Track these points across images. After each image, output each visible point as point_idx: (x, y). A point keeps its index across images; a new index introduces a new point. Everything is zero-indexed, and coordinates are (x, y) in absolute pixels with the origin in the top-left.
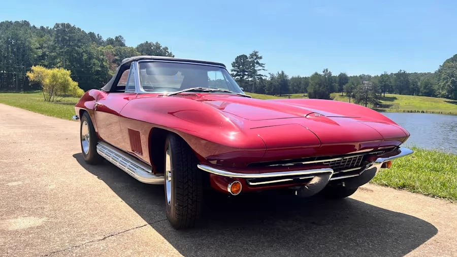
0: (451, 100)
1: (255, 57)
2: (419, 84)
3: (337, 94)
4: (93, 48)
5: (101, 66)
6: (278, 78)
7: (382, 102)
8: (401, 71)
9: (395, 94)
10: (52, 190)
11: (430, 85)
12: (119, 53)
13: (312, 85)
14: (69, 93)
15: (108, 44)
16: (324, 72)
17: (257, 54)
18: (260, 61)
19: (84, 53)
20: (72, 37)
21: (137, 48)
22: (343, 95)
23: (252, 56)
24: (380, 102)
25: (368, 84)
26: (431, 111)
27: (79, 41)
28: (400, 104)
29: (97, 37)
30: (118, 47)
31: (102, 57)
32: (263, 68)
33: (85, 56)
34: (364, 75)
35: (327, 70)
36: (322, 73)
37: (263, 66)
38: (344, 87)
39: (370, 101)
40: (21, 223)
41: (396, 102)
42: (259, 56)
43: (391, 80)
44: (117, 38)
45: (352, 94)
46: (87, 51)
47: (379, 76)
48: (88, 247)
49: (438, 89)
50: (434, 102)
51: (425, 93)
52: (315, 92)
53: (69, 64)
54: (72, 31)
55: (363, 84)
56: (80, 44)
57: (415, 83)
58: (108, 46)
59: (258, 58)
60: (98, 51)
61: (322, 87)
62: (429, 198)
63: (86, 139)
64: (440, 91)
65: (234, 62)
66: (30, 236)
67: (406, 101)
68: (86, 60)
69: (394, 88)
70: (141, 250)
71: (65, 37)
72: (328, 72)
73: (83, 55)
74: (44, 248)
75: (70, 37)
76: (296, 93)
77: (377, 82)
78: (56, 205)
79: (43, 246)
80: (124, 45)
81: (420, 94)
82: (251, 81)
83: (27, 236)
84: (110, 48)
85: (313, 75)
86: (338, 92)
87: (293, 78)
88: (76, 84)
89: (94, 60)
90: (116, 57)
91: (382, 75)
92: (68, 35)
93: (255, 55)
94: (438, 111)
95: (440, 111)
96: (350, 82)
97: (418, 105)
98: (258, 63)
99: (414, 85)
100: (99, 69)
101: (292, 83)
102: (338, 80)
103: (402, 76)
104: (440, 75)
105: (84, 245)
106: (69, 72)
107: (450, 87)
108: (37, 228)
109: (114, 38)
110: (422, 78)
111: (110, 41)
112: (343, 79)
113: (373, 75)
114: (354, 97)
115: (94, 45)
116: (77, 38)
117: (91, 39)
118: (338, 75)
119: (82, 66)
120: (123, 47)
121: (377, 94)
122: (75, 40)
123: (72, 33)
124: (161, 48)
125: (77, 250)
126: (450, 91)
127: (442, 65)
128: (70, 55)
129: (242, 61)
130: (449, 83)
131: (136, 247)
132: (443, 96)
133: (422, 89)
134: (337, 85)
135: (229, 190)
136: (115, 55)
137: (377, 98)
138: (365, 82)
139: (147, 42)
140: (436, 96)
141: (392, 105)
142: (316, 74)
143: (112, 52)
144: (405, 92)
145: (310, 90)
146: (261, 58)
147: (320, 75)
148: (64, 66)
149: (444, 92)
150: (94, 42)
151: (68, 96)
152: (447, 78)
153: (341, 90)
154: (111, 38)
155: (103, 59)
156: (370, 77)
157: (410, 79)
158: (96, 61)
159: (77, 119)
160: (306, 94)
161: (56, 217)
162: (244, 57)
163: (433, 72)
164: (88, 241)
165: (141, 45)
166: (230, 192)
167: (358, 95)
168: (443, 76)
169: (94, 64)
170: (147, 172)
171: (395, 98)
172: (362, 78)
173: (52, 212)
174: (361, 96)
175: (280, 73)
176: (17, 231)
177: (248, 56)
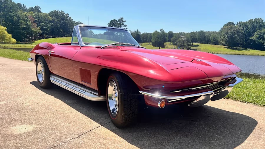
0: (226, 47)
1: (121, 21)
2: (211, 38)
3: (167, 43)
4: (20, 13)
5: (26, 25)
6: (135, 33)
7: (191, 47)
8: (201, 30)
9: (198, 43)
10: (29, 106)
11: (216, 39)
12: (37, 17)
13: (154, 38)
14: (6, 41)
15: (30, 11)
16: (160, 30)
17: (123, 19)
18: (125, 23)
19: (14, 16)
20: (6, 6)
21: (49, 14)
22: (170, 44)
23: (120, 20)
24: (191, 48)
25: (184, 38)
26: (217, 52)
27: (11, 8)
28: (201, 49)
29: (23, 6)
30: (37, 13)
31: (26, 19)
32: (126, 28)
33: (15, 18)
34: (182, 33)
35: (162, 30)
36: (159, 31)
37: (126, 26)
38: (171, 39)
39: (184, 47)
40: (21, 129)
41: (198, 47)
42: (124, 21)
43: (196, 36)
44: (35, 7)
45: (176, 43)
46: (16, 15)
47: (190, 33)
48: (72, 143)
49: (220, 40)
50: (218, 47)
51: (214, 42)
52: (156, 42)
53: (5, 23)
54: (6, 2)
55: (181, 37)
56: (11, 10)
57: (208, 37)
58: (31, 12)
59: (123, 21)
60: (24, 15)
61: (159, 39)
62: (243, 103)
63: (41, 73)
64: (221, 42)
65: (109, 24)
66: (31, 137)
67: (204, 47)
68: (16, 20)
69: (198, 39)
70: (105, 143)
71: (2, 6)
72: (163, 30)
73: (14, 18)
74: (44, 145)
75: (5, 6)
76: (145, 42)
77: (189, 36)
78: (36, 116)
79: (43, 143)
80: (40, 12)
81: (211, 43)
82: (119, 35)
83: (29, 138)
84: (32, 13)
85: (154, 32)
86: (168, 42)
87: (143, 34)
88: (10, 35)
89: (22, 20)
90: (36, 19)
91: (192, 32)
92: (4, 4)
93: (122, 20)
94: (220, 52)
95: (221, 52)
96: (174, 36)
97: (210, 49)
98: (123, 24)
99: (208, 38)
100: (25, 26)
101: (143, 36)
102: (168, 35)
103: (202, 33)
104: (221, 33)
105: (69, 142)
106: (5, 28)
107: (226, 39)
108: (32, 131)
109: (34, 7)
110: (212, 34)
111: (32, 9)
112: (171, 35)
113: (186, 33)
114: (176, 45)
115: (21, 11)
116: (9, 6)
117: (19, 8)
118: (167, 32)
119: (13, 24)
120: (40, 13)
121: (189, 43)
122: (8, 8)
123: (6, 3)
124: (64, 14)
125: (66, 145)
126: (226, 42)
127: (222, 27)
128: (5, 17)
129: (114, 23)
130: (226, 37)
131: (101, 141)
132: (223, 45)
133: (212, 40)
134: (167, 38)
135: (159, 106)
136: (35, 18)
137: (189, 45)
138: (183, 36)
139: (55, 10)
140: (219, 45)
141: (196, 49)
142: (156, 31)
143: (33, 16)
144: (203, 42)
145: (153, 41)
146: (125, 22)
147: (158, 32)
148: (2, 24)
149: (223, 42)
150: (21, 10)
151: (5, 43)
152: (225, 35)
153: (169, 41)
154: (32, 7)
155: (27, 20)
156: (185, 33)
157: (206, 34)
158: (23, 22)
159: (33, 60)
160: (150, 43)
161: (41, 124)
162: (115, 21)
163: (217, 31)
164: (70, 139)
165: (52, 12)
166: (160, 106)
167: (179, 44)
168: (223, 33)
169: (21, 23)
170: (93, 94)
171: (198, 46)
172: (181, 34)
173: (37, 121)
174: (180, 44)
175: (136, 30)
176: (20, 135)
177: (117, 20)
